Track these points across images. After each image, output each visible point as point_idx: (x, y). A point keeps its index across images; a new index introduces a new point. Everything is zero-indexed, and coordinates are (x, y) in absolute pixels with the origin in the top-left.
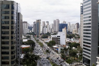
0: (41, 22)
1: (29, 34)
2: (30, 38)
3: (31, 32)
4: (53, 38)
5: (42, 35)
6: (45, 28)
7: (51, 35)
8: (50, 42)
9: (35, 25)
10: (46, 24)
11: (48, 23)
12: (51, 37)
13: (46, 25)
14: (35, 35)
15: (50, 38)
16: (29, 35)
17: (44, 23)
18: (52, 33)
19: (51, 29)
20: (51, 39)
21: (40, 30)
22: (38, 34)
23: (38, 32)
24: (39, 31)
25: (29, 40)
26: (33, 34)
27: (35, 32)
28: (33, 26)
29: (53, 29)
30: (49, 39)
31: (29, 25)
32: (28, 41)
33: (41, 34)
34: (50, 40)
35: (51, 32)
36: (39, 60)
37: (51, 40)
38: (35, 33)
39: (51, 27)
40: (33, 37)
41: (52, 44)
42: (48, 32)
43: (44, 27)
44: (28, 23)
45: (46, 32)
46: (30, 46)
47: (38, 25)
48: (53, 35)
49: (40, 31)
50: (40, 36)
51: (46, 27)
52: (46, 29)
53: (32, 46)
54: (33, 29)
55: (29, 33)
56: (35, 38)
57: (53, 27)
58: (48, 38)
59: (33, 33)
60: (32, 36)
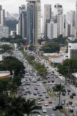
0: (40, 7)
1: (9, 40)
2: (9, 52)
3: (12, 34)
4: (73, 52)
5: (43, 43)
6: (52, 22)
7: (70, 44)
8: (66, 62)
9: (25, 15)
10: (55, 11)
11: (61, 9)
12: (69, 48)
13: (55, 15)
14: (24, 42)
15: (67, 52)
16: (8, 44)
17: (49, 8)
18: (70, 38)
19: (69, 26)
20: (69, 54)
21: (39, 29)
22: (32, 39)
23: (32, 34)
24: (36, 31)
25: (7, 58)
26: (18, 39)
27: (23, 36)
28: (17, 18)
29: (74, 25)
30: (63, 54)
31: (6, 16)
32: (5, 58)
33: (40, 41)
34: (65, 58)
35: (69, 35)
36: (35, 112)
37: (69, 58)
38: (25, 37)
39: (69, 22)
40: (19, 50)
41: (71, 68)
42: (61, 36)
43: (48, 21)
44: (4, 11)
45: (55, 36)
46: (11, 74)
47: (31, 14)
48: (73, 42)
49: (38, 33)
50: (39, 47)
51: (56, 21)
52: (55, 25)
53: (16, 74)
54: (17, 26)
55: (7, 36)
56: (23, 52)
57: (74, 22)
58: (61, 51)
59: (20, 37)
60: (16, 45)
